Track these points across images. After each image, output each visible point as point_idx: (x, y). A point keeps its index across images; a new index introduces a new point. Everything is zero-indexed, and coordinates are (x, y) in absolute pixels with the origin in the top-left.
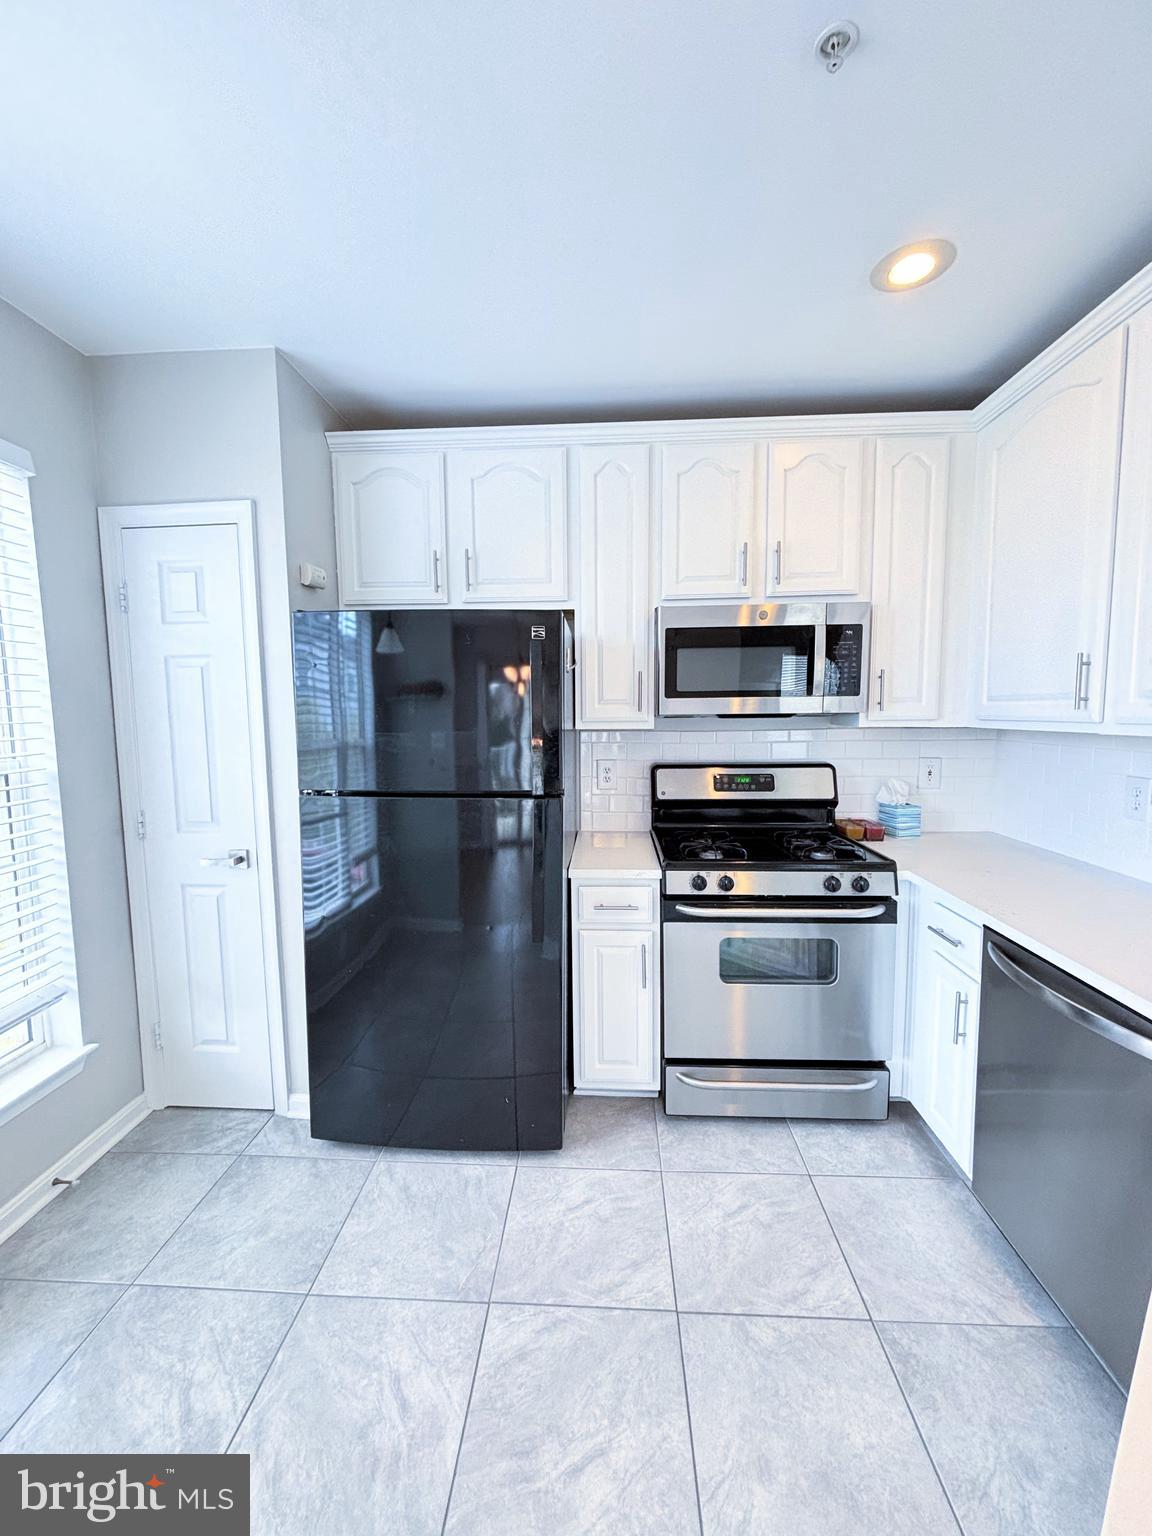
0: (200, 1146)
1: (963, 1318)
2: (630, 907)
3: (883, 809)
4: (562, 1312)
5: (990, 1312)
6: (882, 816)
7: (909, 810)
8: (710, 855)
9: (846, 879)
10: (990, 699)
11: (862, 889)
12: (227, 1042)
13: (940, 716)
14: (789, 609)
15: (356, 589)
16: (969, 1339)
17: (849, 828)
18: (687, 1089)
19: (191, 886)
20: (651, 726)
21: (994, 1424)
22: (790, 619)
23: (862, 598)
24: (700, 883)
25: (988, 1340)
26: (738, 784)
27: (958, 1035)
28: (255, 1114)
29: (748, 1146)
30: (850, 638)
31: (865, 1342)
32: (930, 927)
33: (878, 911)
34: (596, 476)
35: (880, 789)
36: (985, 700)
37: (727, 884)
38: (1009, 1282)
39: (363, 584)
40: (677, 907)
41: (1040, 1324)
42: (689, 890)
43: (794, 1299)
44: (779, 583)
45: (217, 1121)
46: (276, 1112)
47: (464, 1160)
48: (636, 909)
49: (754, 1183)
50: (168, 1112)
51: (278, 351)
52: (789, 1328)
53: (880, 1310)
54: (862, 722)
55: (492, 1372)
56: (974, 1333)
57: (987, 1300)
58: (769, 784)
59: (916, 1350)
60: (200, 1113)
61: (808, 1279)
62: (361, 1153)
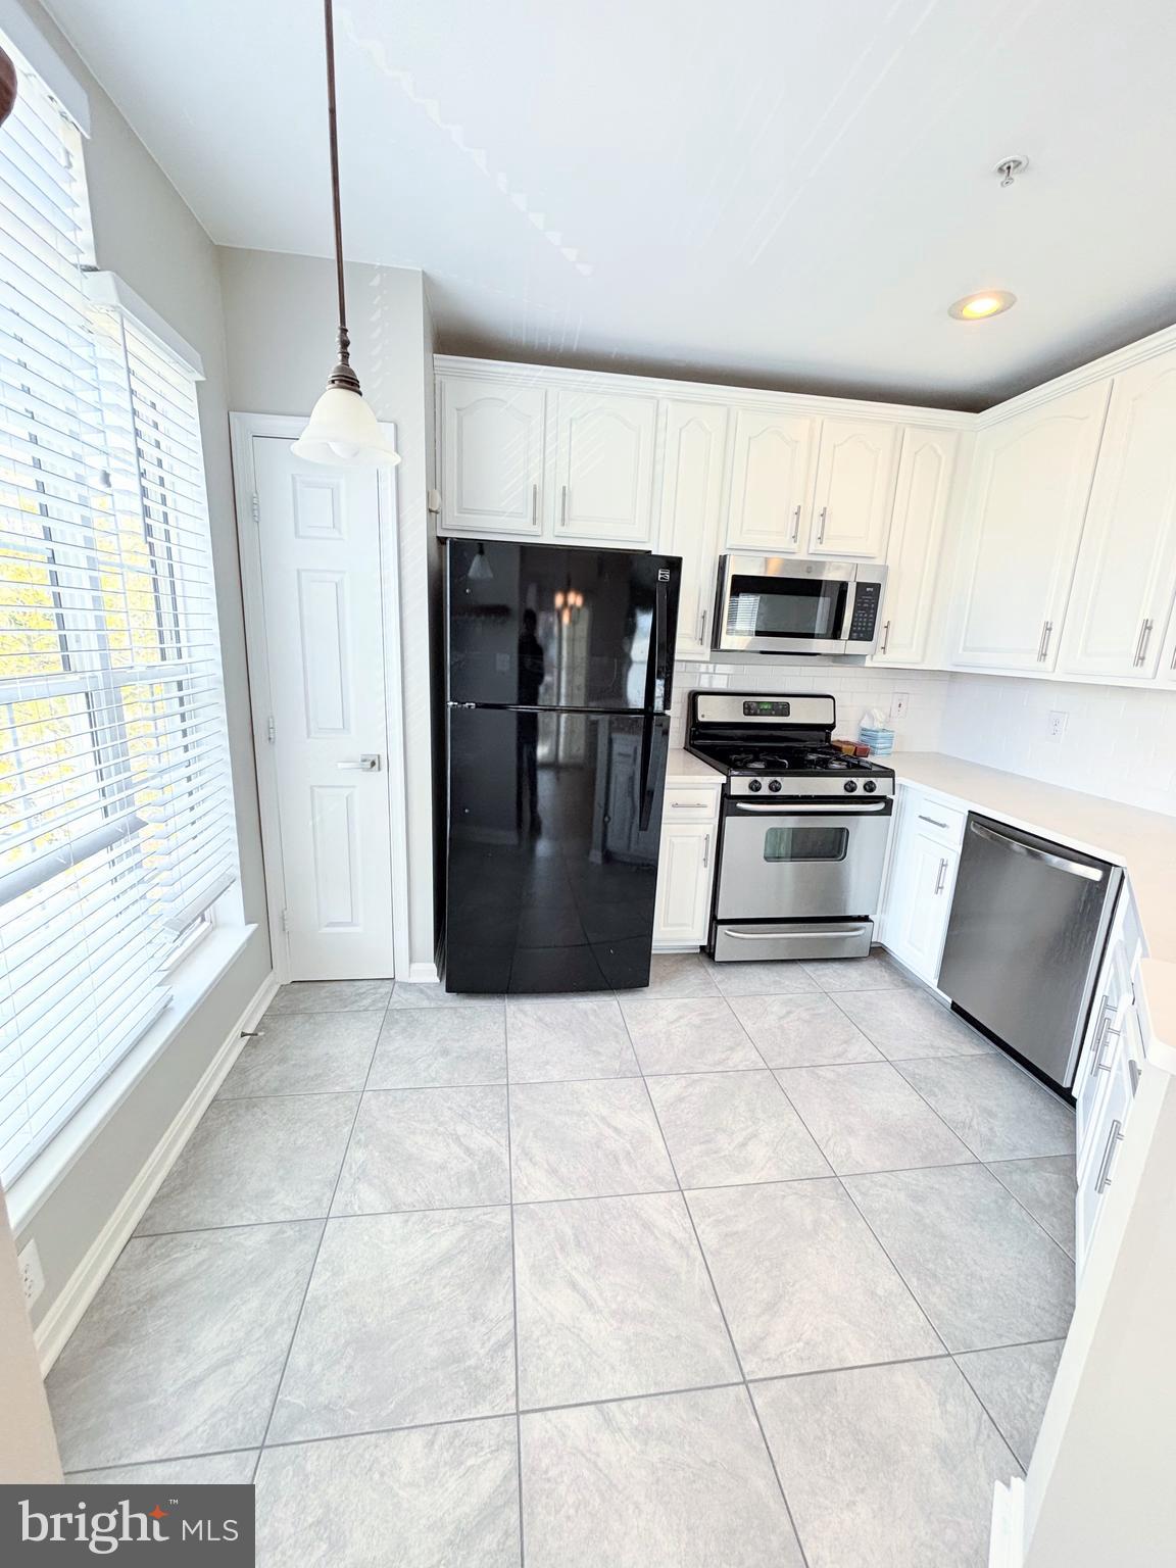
0: (346, 1007)
1: (940, 1054)
2: (699, 806)
3: (865, 733)
4: (695, 1077)
5: (954, 1050)
6: (864, 738)
7: (885, 734)
8: (756, 765)
9: (860, 782)
10: (964, 650)
11: (872, 790)
12: (351, 924)
13: (923, 660)
14: (827, 567)
15: (456, 514)
16: (946, 1063)
17: (844, 746)
18: (729, 942)
19: (320, 787)
20: (707, 658)
21: (967, 1098)
22: (830, 575)
23: (879, 562)
24: (755, 786)
25: (956, 1063)
26: (761, 710)
27: (939, 888)
28: (379, 982)
29: (777, 978)
30: (870, 593)
31: (887, 1069)
32: (920, 817)
33: (880, 806)
34: (681, 430)
35: (863, 718)
36: (960, 651)
37: (775, 787)
38: (961, 1036)
39: (462, 510)
40: (738, 805)
41: (981, 1053)
42: (747, 792)
43: (839, 1056)
44: (821, 543)
45: (347, 989)
46: (397, 978)
47: (575, 1000)
48: (705, 806)
49: (791, 1000)
50: (296, 986)
51: (424, 273)
52: (840, 1069)
53: (891, 1056)
54: (868, 663)
55: (665, 1109)
56: (946, 1060)
57: (952, 1046)
58: (785, 710)
59: (917, 1071)
60: (327, 984)
61: (845, 1045)
62: (489, 1001)
